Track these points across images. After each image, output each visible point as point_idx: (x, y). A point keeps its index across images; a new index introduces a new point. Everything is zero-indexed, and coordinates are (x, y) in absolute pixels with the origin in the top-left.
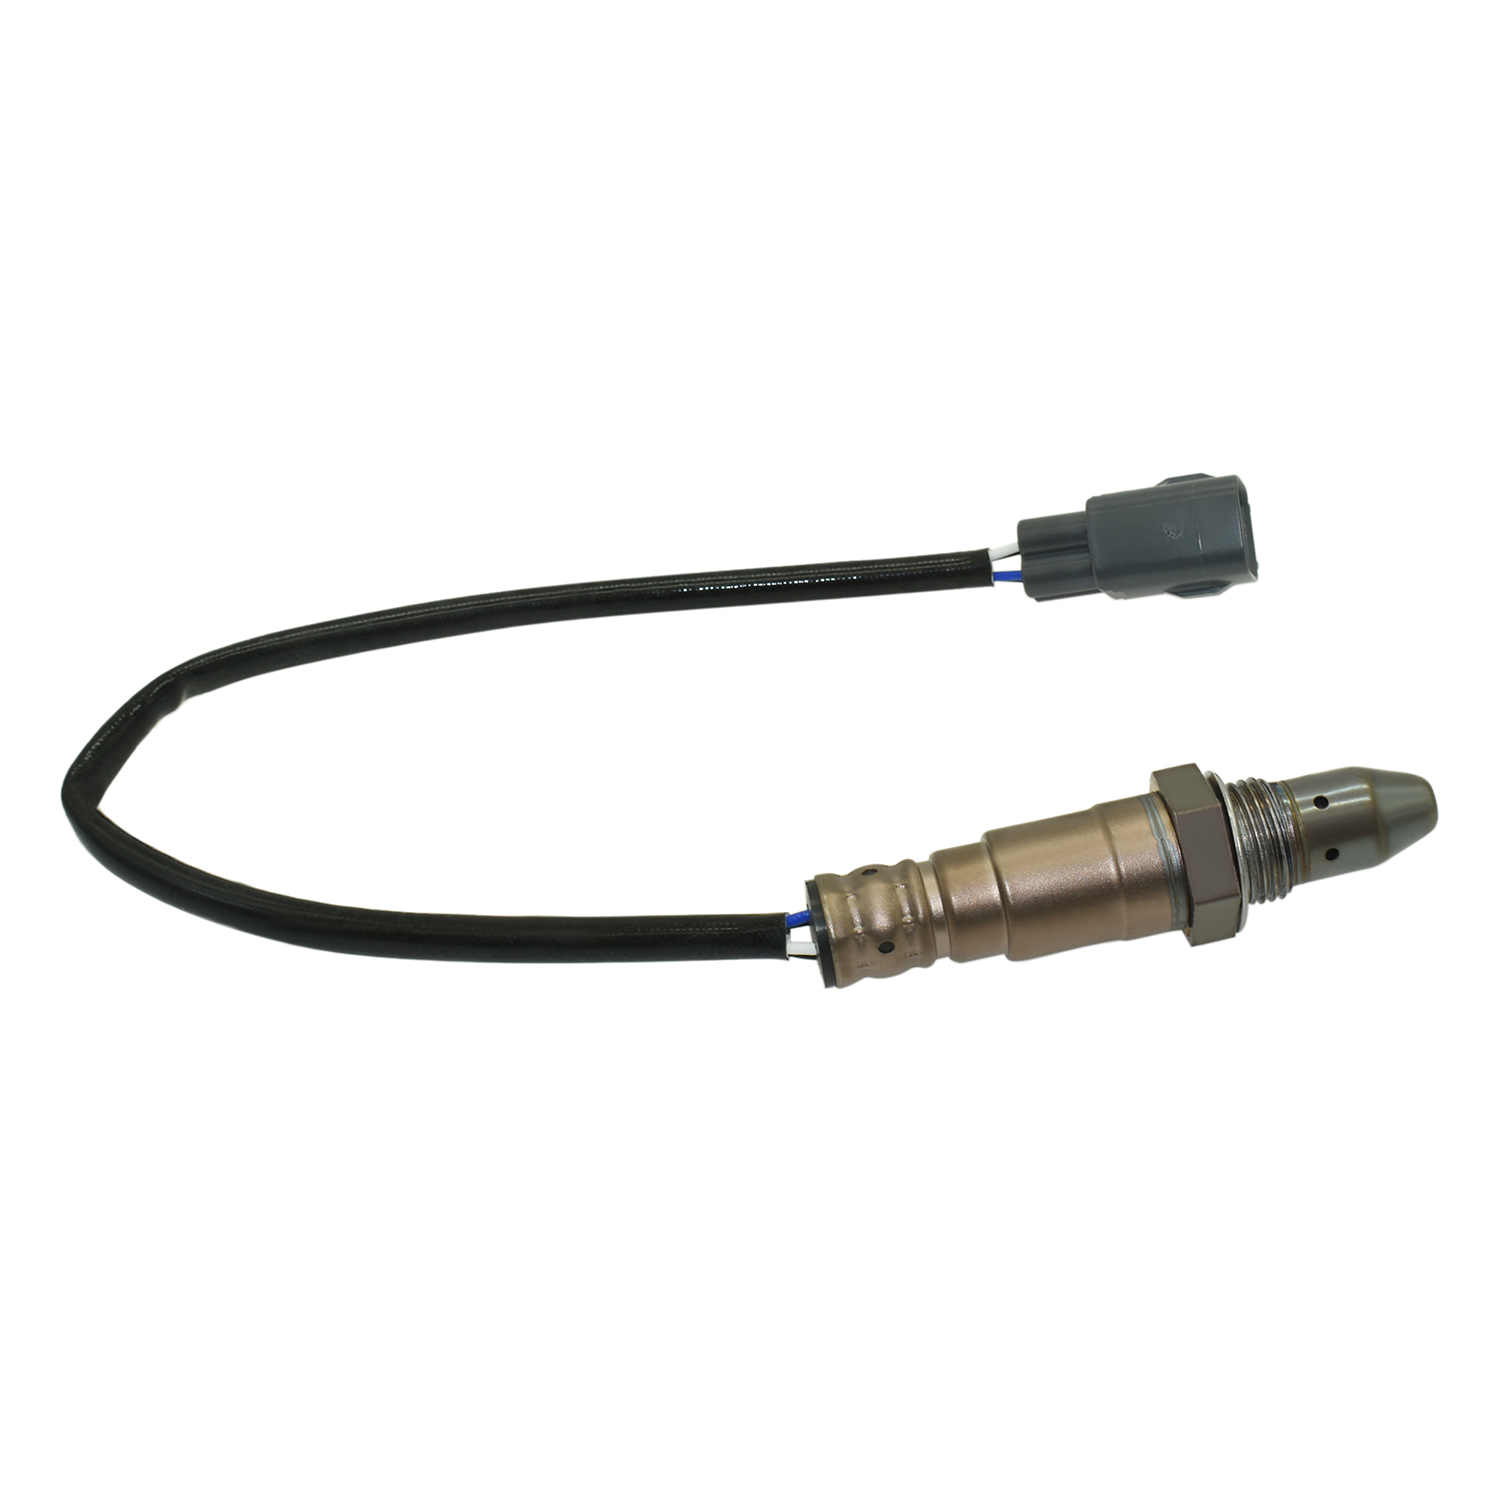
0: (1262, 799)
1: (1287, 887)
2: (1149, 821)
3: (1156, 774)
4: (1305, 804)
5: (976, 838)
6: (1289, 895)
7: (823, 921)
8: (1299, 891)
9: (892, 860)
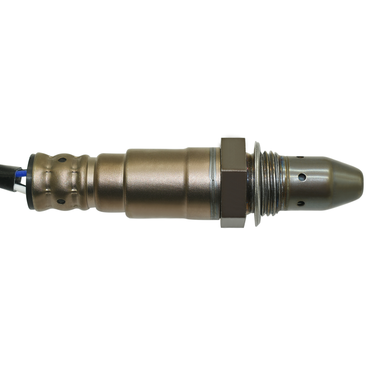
0: (271, 166)
1: (275, 211)
2: (210, 164)
3: (223, 139)
4: (294, 173)
5: (123, 151)
6: (276, 215)
7: (32, 176)
8: (281, 213)
9: (77, 154)
